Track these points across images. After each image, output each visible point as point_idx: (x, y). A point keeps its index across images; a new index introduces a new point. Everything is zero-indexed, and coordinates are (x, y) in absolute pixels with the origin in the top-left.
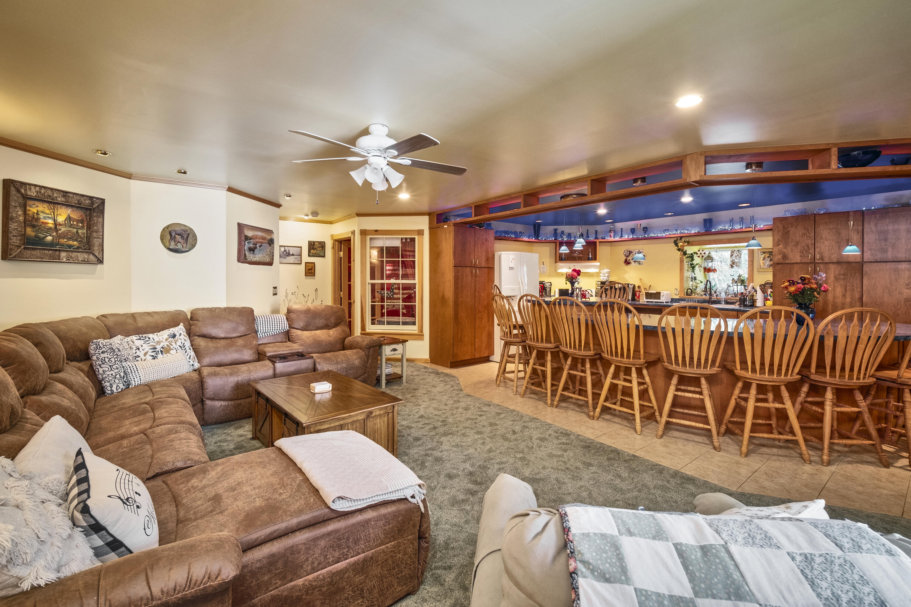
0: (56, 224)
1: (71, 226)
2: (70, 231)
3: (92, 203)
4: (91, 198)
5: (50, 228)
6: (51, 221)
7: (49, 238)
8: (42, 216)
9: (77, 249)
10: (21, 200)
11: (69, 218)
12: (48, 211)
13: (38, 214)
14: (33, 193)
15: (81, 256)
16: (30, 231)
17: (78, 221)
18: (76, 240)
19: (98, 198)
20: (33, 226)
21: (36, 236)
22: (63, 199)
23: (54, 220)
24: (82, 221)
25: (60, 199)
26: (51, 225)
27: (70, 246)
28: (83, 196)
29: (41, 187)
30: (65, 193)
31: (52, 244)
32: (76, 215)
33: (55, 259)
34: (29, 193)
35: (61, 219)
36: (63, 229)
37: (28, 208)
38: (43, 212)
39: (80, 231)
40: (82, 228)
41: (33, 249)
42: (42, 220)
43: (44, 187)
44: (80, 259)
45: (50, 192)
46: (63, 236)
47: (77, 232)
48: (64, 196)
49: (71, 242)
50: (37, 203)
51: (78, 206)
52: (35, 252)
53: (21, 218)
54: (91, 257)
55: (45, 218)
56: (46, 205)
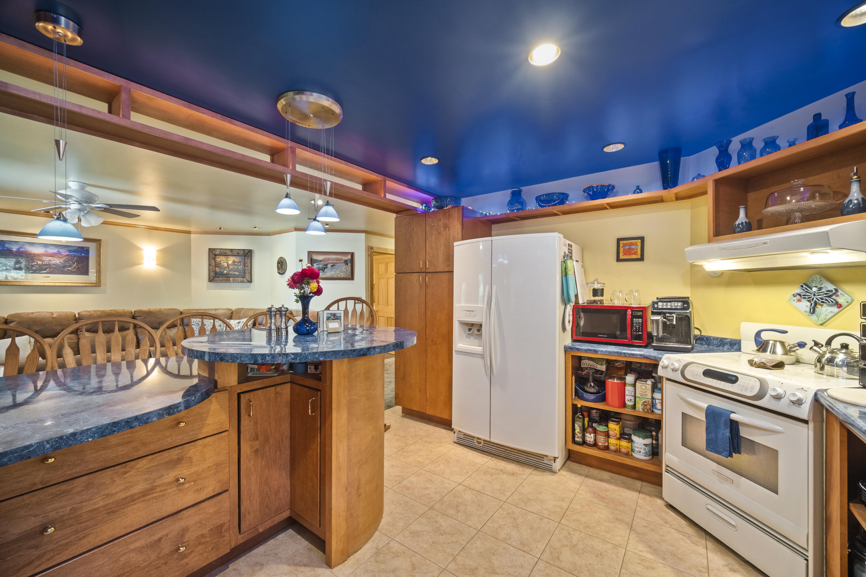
0: (228, 265)
1: (235, 265)
2: (234, 268)
3: (244, 253)
4: (244, 250)
5: (226, 267)
6: (226, 264)
7: (225, 272)
8: (222, 262)
9: (238, 276)
10: (213, 256)
11: (234, 261)
12: (224, 260)
13: (220, 261)
14: (217, 252)
15: (240, 279)
16: (218, 270)
17: (238, 262)
18: (237, 272)
19: (247, 250)
20: (219, 267)
21: (220, 271)
22: (231, 253)
23: (227, 263)
24: (240, 262)
25: (229, 253)
26: (226, 266)
27: (235, 275)
28: (240, 250)
29: (221, 249)
30: (231, 250)
31: (227, 274)
32: (237, 259)
33: (228, 281)
34: (216, 253)
35: (230, 262)
36: (231, 267)
37: (216, 259)
38: (222, 260)
39: (239, 267)
40: (241, 265)
41: (218, 277)
42: (222, 264)
43: (222, 249)
44: (239, 280)
45: (224, 250)
46: (231, 270)
47: (238, 268)
48: (231, 251)
49: (235, 273)
50: (220, 257)
51: (238, 255)
52: (219, 278)
53: (214, 264)
54: (244, 279)
55: (223, 263)
56: (224, 257)
